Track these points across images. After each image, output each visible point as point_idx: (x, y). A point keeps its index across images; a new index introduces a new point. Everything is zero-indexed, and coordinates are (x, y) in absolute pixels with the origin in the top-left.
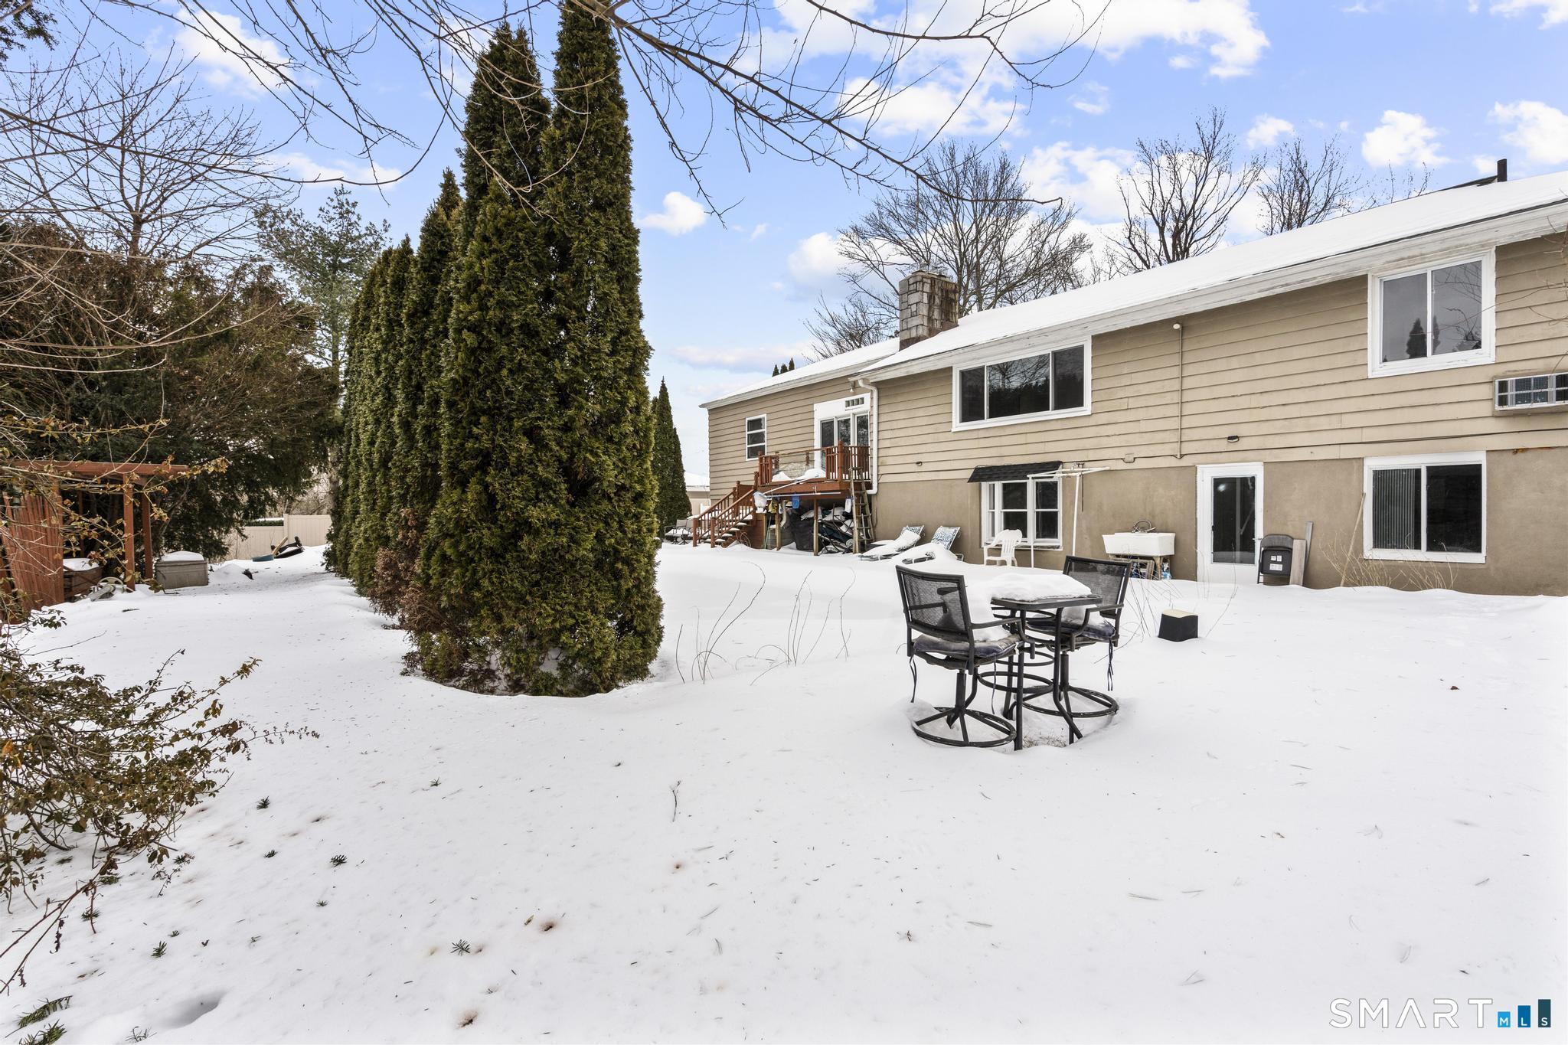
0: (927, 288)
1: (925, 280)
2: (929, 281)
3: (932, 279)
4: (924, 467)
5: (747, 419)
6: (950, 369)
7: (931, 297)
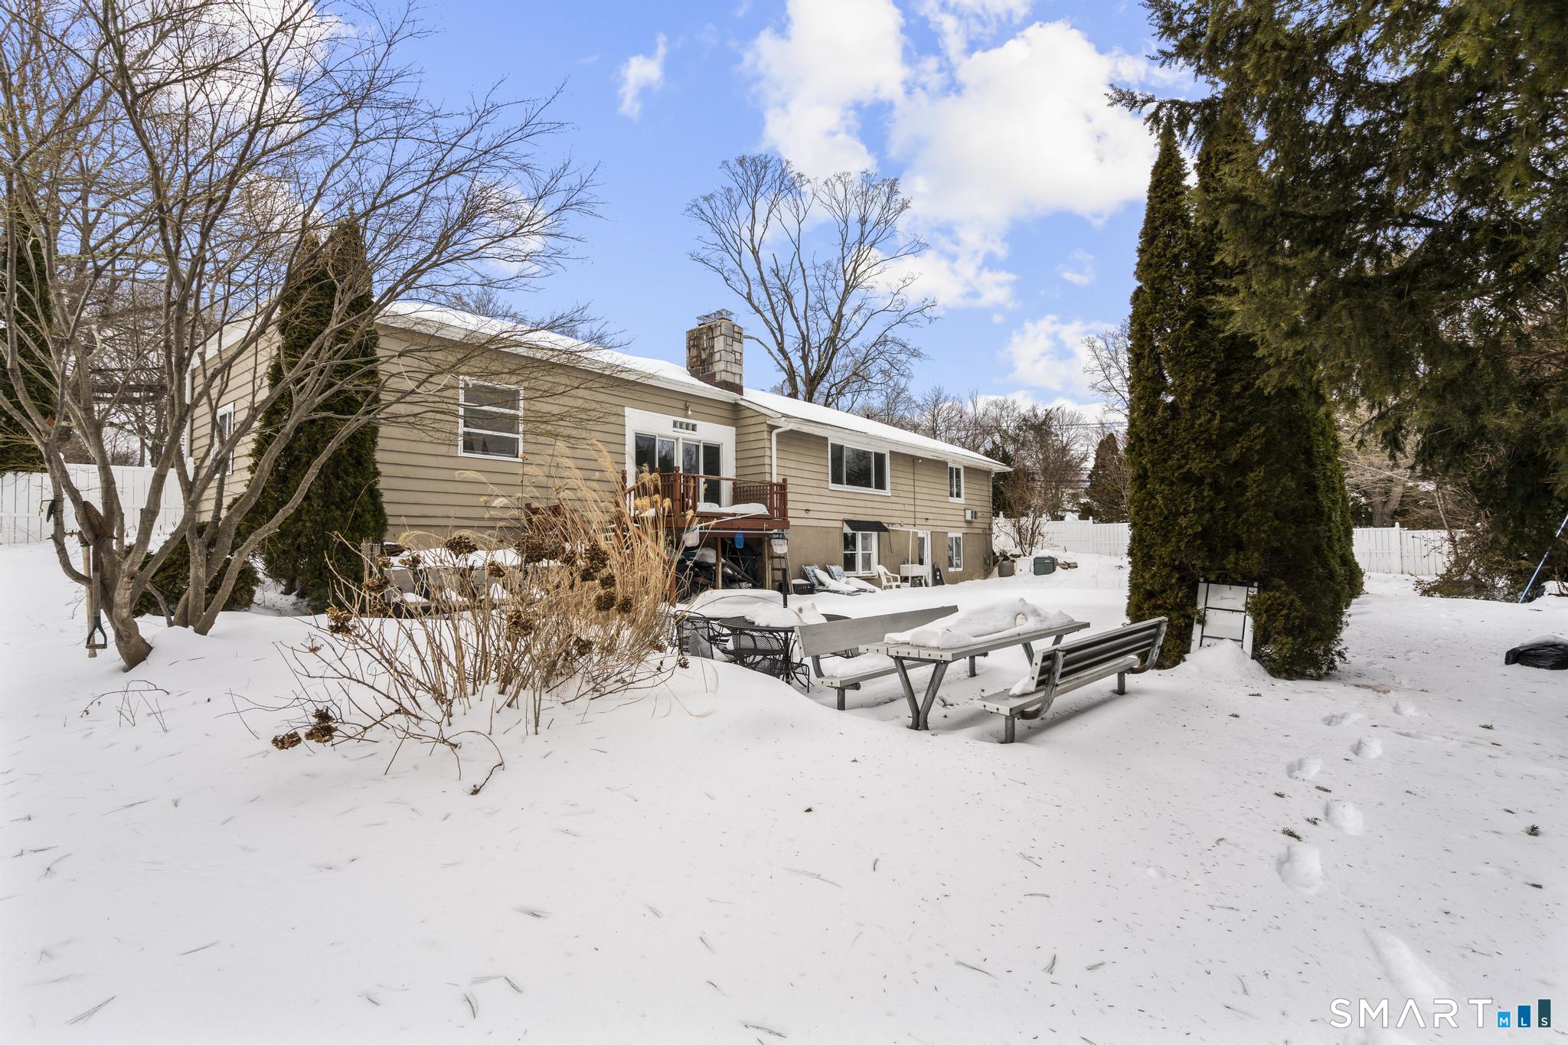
4: (811, 514)
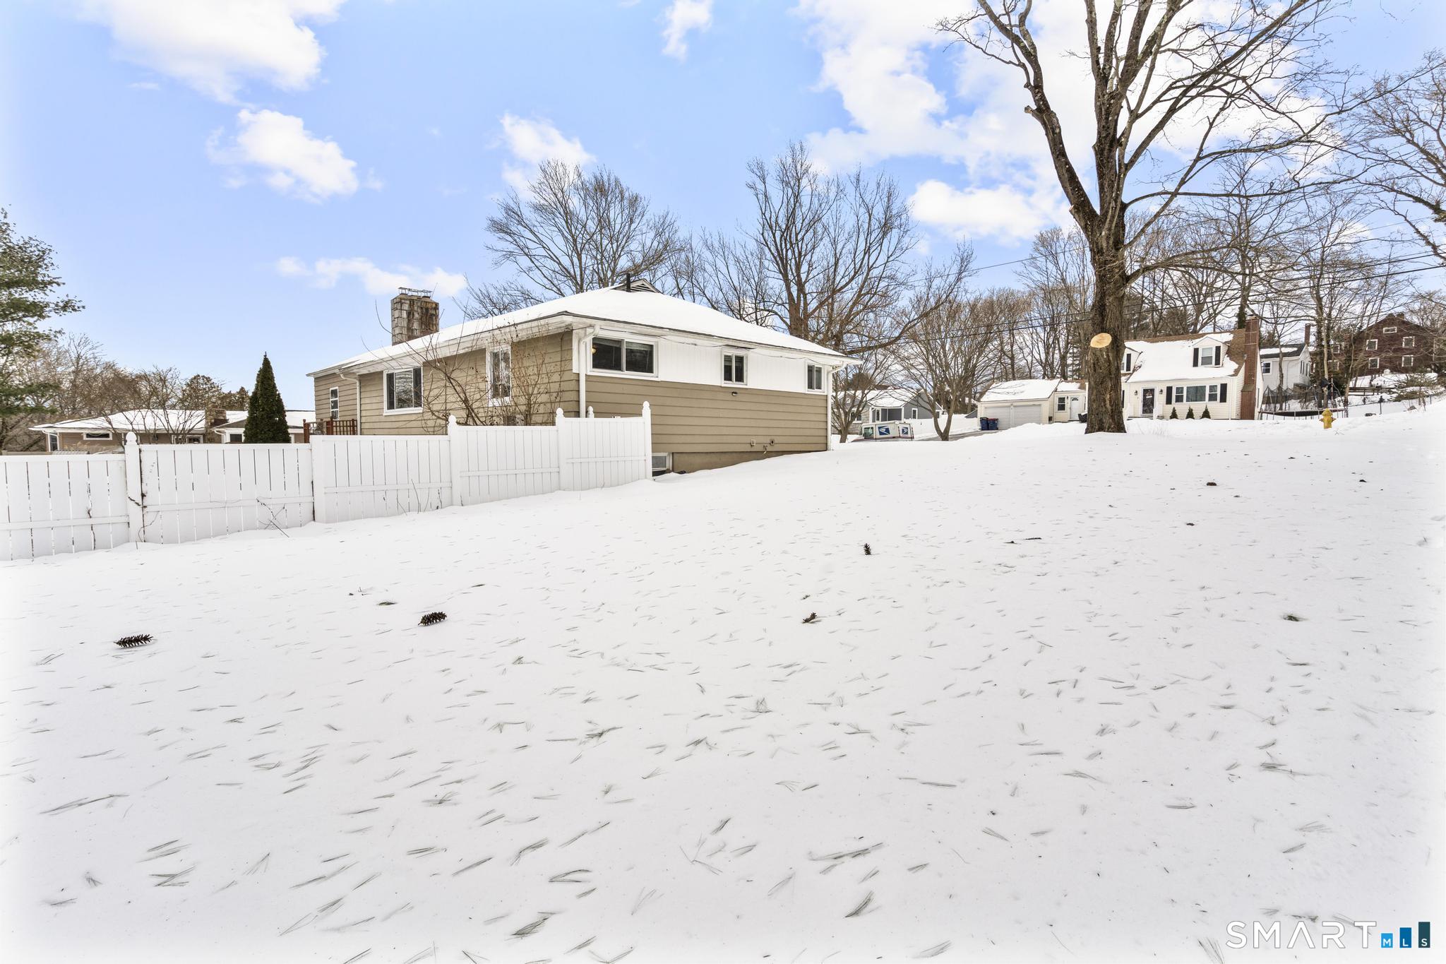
0: (406, 307)
1: (403, 301)
2: (408, 302)
3: (411, 300)
5: (331, 389)
6: (381, 373)
7: (410, 314)
